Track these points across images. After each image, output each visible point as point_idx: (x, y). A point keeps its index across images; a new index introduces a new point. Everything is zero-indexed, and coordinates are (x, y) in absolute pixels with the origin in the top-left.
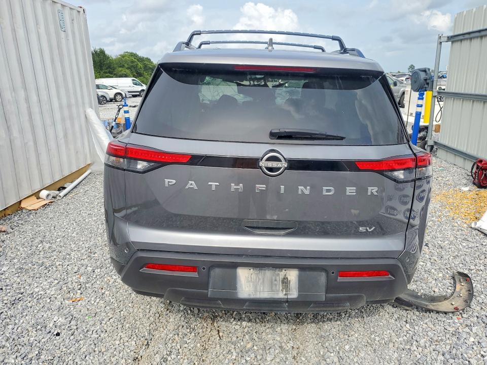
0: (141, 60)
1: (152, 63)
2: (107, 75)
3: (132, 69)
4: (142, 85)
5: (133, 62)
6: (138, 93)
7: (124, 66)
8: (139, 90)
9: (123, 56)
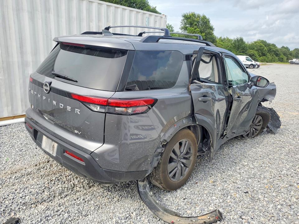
0: (268, 45)
1: (276, 47)
2: (241, 53)
3: (260, 51)
4: (252, 61)
5: (261, 46)
6: (248, 66)
7: (254, 49)
8: (250, 64)
9: (255, 43)
